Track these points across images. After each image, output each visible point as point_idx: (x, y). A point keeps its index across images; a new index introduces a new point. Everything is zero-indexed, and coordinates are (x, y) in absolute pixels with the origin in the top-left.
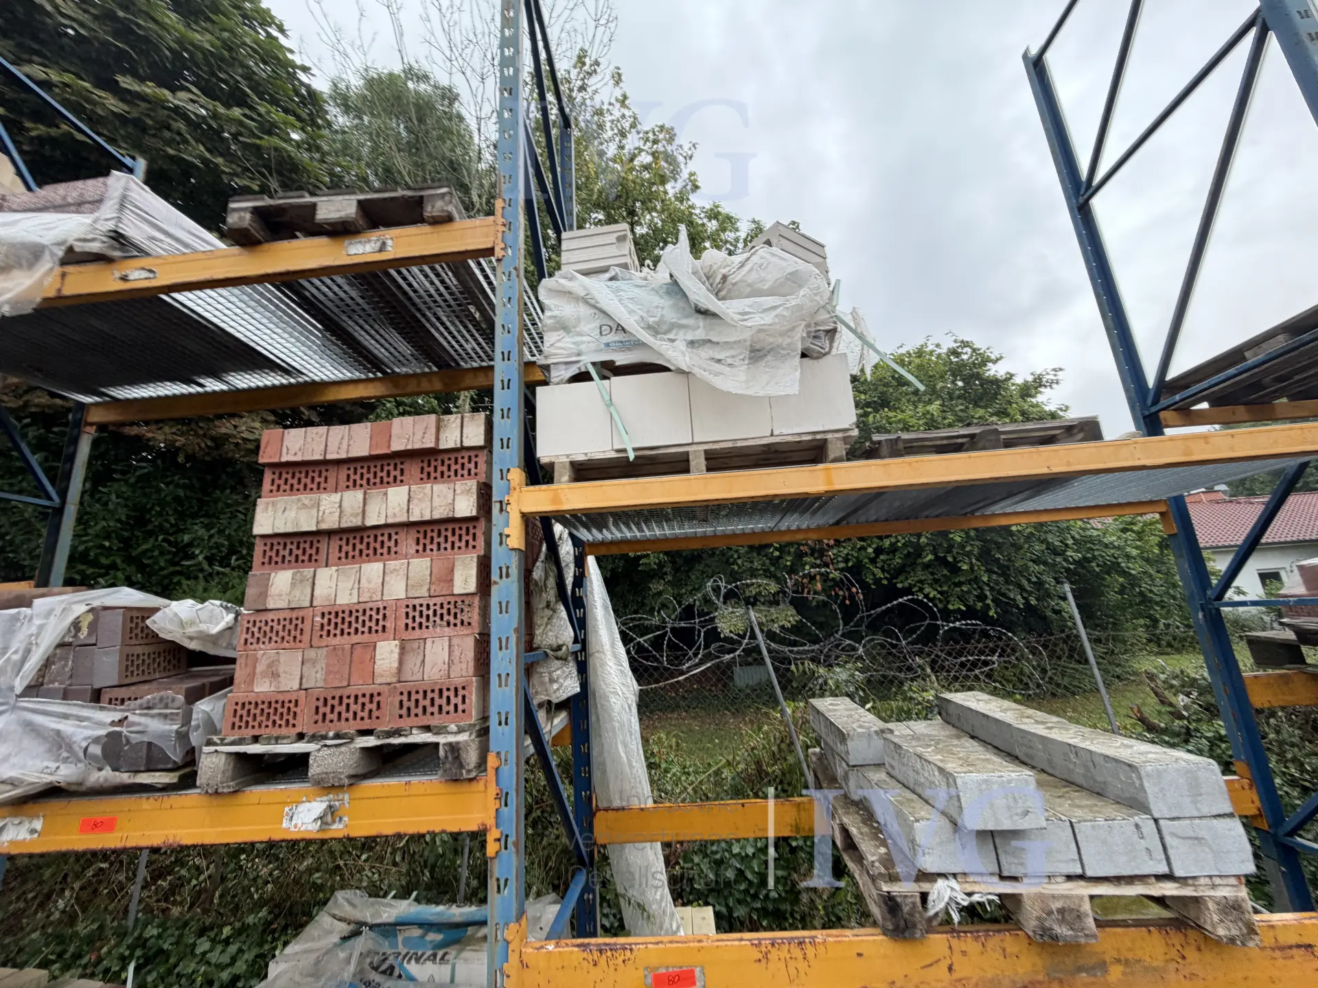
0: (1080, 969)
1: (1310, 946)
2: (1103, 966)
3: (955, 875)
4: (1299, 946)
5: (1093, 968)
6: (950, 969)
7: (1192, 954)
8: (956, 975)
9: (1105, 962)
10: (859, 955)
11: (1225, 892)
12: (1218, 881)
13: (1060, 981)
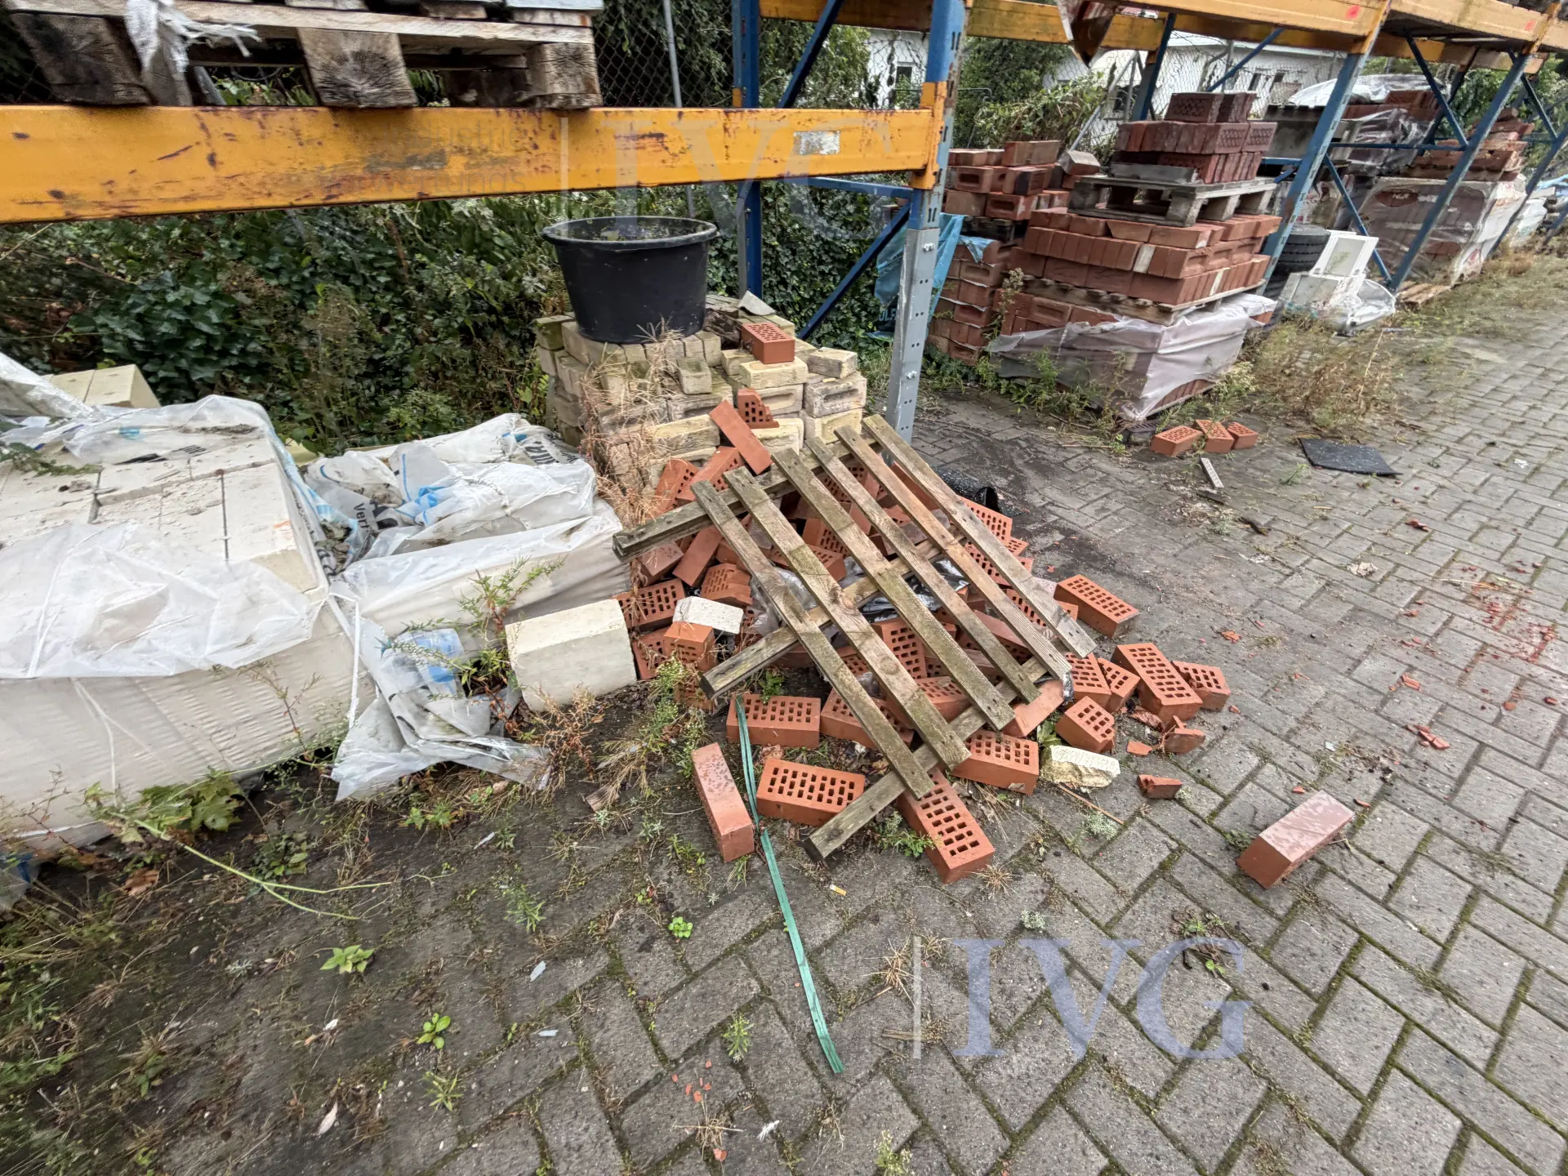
0: (412, 161)
1: (660, 136)
2: (441, 157)
4: (651, 136)
5: (428, 159)
6: (212, 160)
7: (545, 145)
8: (224, 170)
9: (442, 153)
11: (566, 37)
12: (560, 19)
13: (387, 176)
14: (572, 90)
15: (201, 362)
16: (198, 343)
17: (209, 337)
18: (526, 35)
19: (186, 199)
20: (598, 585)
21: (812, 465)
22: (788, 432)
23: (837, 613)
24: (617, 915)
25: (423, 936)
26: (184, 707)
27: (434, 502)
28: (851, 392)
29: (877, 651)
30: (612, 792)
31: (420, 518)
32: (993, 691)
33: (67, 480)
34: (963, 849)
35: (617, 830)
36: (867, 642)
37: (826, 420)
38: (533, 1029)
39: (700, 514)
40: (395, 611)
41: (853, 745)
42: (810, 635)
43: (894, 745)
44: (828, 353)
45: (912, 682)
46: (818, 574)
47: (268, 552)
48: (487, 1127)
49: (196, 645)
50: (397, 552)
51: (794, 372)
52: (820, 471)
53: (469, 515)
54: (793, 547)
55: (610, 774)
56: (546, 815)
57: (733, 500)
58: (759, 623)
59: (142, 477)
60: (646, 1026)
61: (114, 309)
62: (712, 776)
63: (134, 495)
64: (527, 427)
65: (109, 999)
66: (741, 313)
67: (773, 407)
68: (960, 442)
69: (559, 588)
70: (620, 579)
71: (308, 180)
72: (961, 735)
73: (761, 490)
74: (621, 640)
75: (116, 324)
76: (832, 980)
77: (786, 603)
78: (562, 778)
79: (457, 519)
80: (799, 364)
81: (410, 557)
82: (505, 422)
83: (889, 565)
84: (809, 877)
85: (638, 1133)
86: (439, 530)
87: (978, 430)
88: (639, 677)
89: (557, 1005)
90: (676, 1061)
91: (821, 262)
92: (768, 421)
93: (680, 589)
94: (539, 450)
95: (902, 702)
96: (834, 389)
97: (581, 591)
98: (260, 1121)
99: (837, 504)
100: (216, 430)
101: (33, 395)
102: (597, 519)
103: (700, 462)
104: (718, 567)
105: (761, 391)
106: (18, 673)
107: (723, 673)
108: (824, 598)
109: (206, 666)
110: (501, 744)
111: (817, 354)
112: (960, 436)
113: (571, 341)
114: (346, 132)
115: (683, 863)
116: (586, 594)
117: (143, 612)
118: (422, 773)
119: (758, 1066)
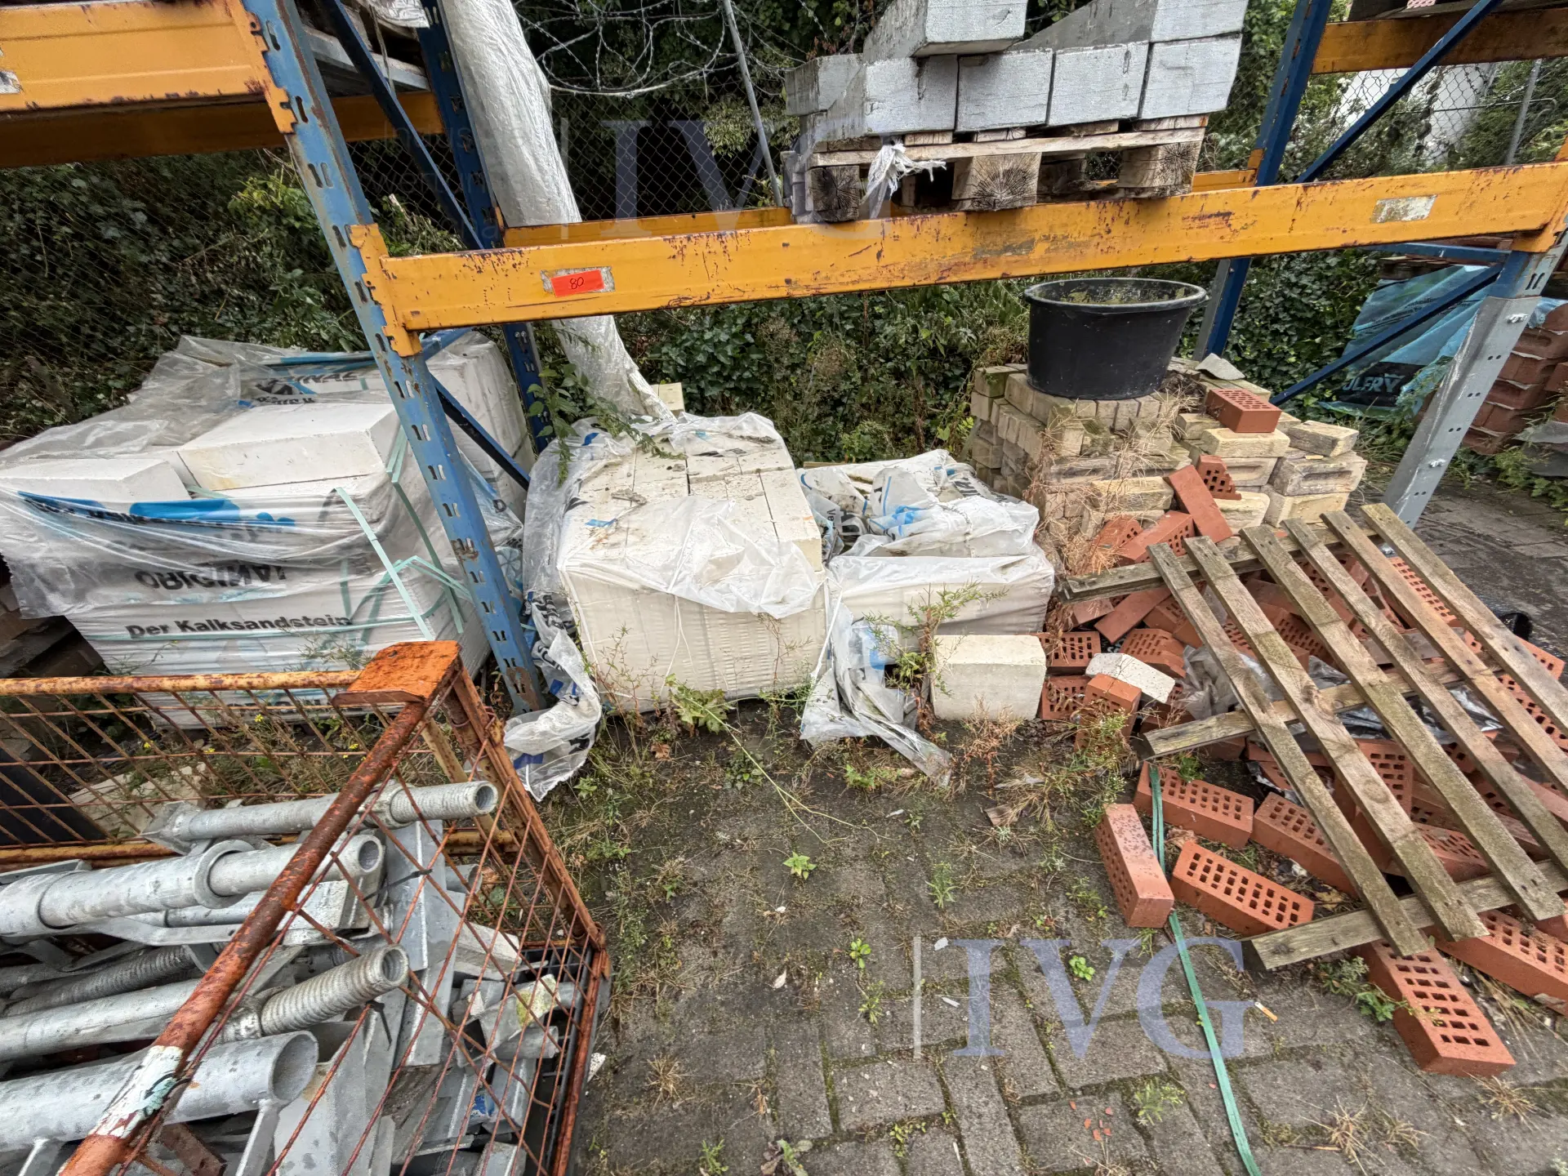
0: (1006, 249)
1: (1229, 214)
2: (1030, 245)
3: (902, 137)
4: (1218, 215)
5: (1020, 247)
6: (879, 255)
7: (1118, 229)
8: (883, 262)
9: (1032, 241)
10: (785, 245)
11: (1182, 138)
12: (1181, 123)
13: (985, 262)
14: (1170, 182)
15: (712, 383)
16: (715, 369)
17: (723, 366)
18: (1144, 141)
19: (854, 282)
20: (1014, 620)
21: (1291, 548)
22: (1251, 506)
23: (1309, 713)
24: (1014, 929)
25: (846, 871)
26: (720, 637)
27: (910, 520)
28: (1342, 473)
29: (1358, 770)
30: (1012, 814)
31: (895, 530)
32: (1533, 870)
33: (672, 463)
34: (1462, 1040)
35: (1015, 852)
36: (1347, 756)
37: (1298, 500)
38: (938, 992)
39: (1153, 575)
40: (860, 601)
41: (1290, 865)
42: (1273, 728)
43: (1374, 886)
44: (1317, 428)
45: (1406, 818)
46: (1288, 667)
47: (803, 538)
48: (899, 1052)
49: (756, 596)
50: (869, 555)
51: (1272, 443)
52: (1300, 555)
53: (937, 536)
54: (1260, 630)
55: (1009, 797)
56: (947, 812)
57: (1192, 568)
58: (1193, 699)
59: (708, 467)
60: (1044, 1045)
61: (672, 342)
62: (1128, 835)
63: (709, 479)
64: (953, 464)
65: (644, 825)
66: (1202, 376)
67: (1236, 478)
68: (1457, 548)
69: (984, 613)
70: (1034, 619)
71: (932, 267)
72: (1475, 907)
73: (1226, 564)
74: (1038, 676)
75: (674, 353)
76: (1257, 1102)
77: (1246, 686)
78: (963, 785)
79: (925, 538)
80: (1279, 437)
81: (881, 561)
82: (936, 457)
83: (1384, 677)
84: (1228, 981)
85: (1036, 1135)
86: (908, 544)
87: (1488, 538)
88: (1038, 716)
89: (958, 981)
90: (1074, 1091)
91: (1276, 320)
92: (1230, 493)
93: (1096, 642)
94: (967, 485)
95: (1389, 836)
96: (1320, 468)
97: (999, 621)
98: (735, 956)
99: (1320, 595)
100: (750, 438)
101: (648, 402)
102: (1034, 560)
103: (1144, 522)
104: (1145, 631)
105: (1227, 461)
106: (663, 588)
107: (1166, 739)
108: (1295, 693)
109: (755, 612)
110: (913, 736)
111: (1302, 427)
112: (1458, 541)
113: (1016, 392)
114: (969, 230)
115: (1083, 908)
116: (1003, 625)
117: (723, 565)
118: (857, 740)
119: (1165, 1143)
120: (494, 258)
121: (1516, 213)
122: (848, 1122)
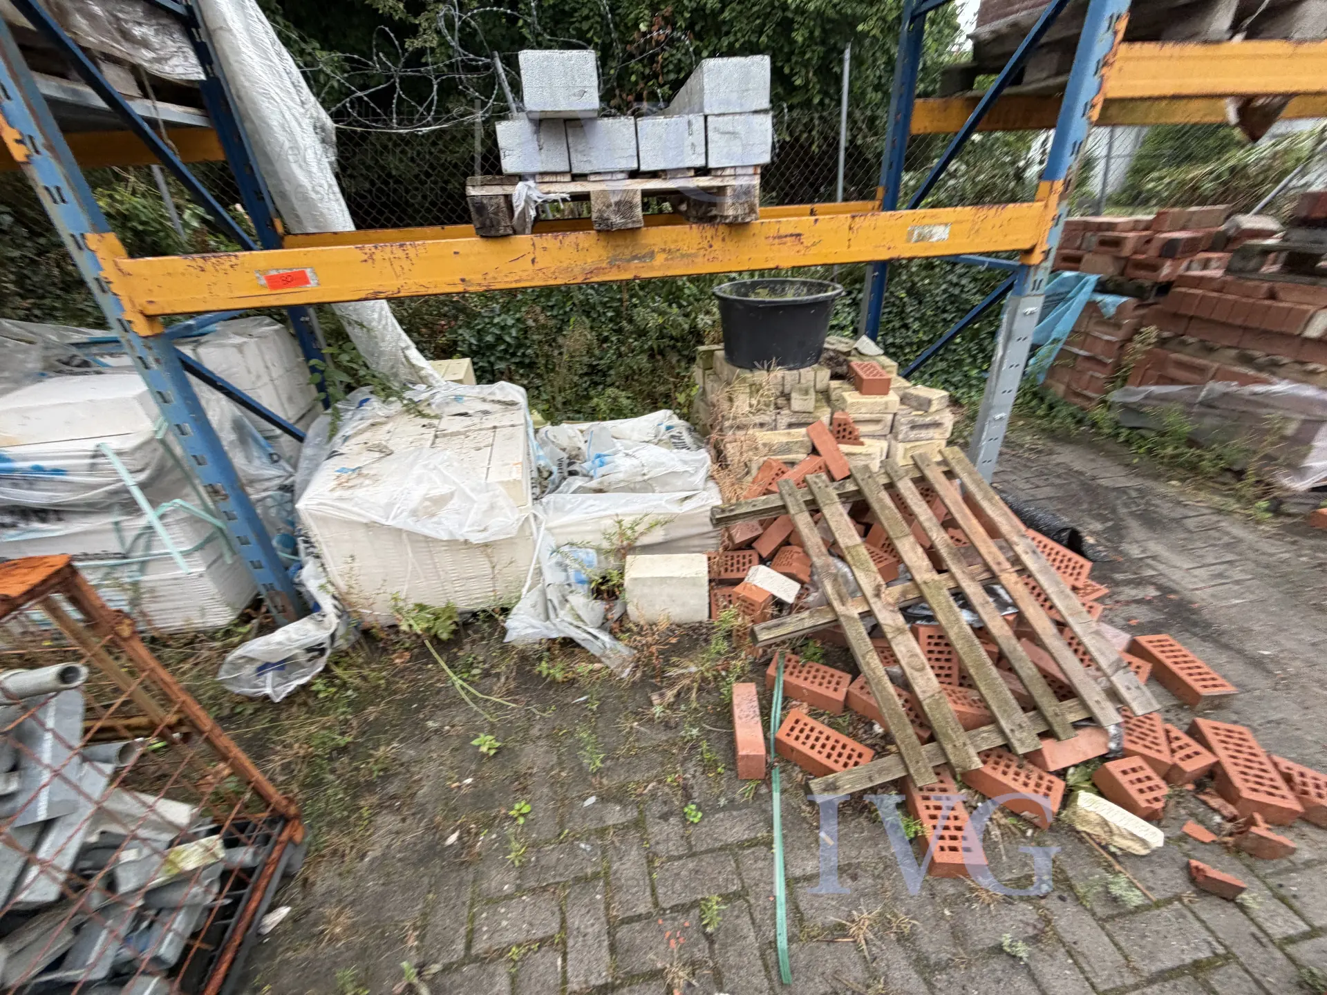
0: (635, 257)
1: (799, 235)
2: (652, 255)
3: (533, 175)
4: (792, 235)
5: (644, 257)
6: (533, 261)
7: (717, 244)
8: (537, 266)
9: (653, 252)
10: (456, 253)
11: (743, 182)
12: (739, 171)
13: (619, 267)
14: (740, 212)
15: (500, 359)
16: (503, 347)
17: (509, 344)
18: (716, 182)
19: (516, 281)
20: (696, 542)
21: (884, 480)
22: (870, 451)
23: (877, 606)
24: (650, 787)
25: (529, 748)
26: (445, 560)
27: (602, 464)
28: (937, 425)
29: (907, 647)
30: (670, 695)
31: (592, 473)
32: (1021, 717)
33: (426, 421)
34: (953, 849)
35: (667, 725)
36: (900, 638)
37: (909, 445)
38: (578, 839)
39: (780, 503)
40: (564, 530)
41: (873, 724)
42: (849, 618)
43: (906, 733)
44: (922, 391)
45: (935, 681)
46: (867, 570)
47: (506, 479)
48: (534, 890)
49: (461, 525)
50: (574, 492)
51: (886, 403)
52: (890, 487)
53: (621, 476)
54: (850, 543)
55: (672, 682)
56: (622, 696)
57: (809, 498)
58: (810, 599)
59: (459, 424)
60: (650, 874)
61: (468, 325)
62: (744, 707)
63: (453, 434)
64: (676, 421)
65: (371, 718)
66: (853, 352)
67: (863, 429)
68: (1058, 481)
69: (668, 537)
70: (713, 541)
71: (577, 270)
72: (976, 746)
73: (834, 494)
74: (702, 586)
75: (466, 334)
76: (802, 909)
77: (834, 586)
78: (639, 674)
79: (612, 478)
80: (893, 397)
81: (580, 497)
82: (662, 417)
83: (937, 577)
84: (805, 818)
85: (626, 947)
86: (601, 483)
87: (1081, 473)
88: (710, 617)
89: (596, 830)
90: (665, 910)
91: (944, 311)
92: (856, 441)
93: (755, 558)
94: (679, 438)
95: (921, 697)
96: (920, 421)
97: (682, 544)
98: (420, 821)
99: (899, 516)
100: (499, 402)
101: (423, 373)
102: (705, 494)
103: (792, 464)
104: (789, 548)
105: (853, 415)
106: (383, 521)
107: (769, 628)
108: (869, 590)
109: (462, 539)
110: (605, 637)
111: (913, 391)
112: (1059, 476)
113: (718, 364)
114: (602, 243)
115: (709, 766)
116: (688, 547)
117: (440, 501)
118: (554, 640)
119: (724, 946)
120: (214, 260)
121: (1010, 238)
122: (479, 947)
